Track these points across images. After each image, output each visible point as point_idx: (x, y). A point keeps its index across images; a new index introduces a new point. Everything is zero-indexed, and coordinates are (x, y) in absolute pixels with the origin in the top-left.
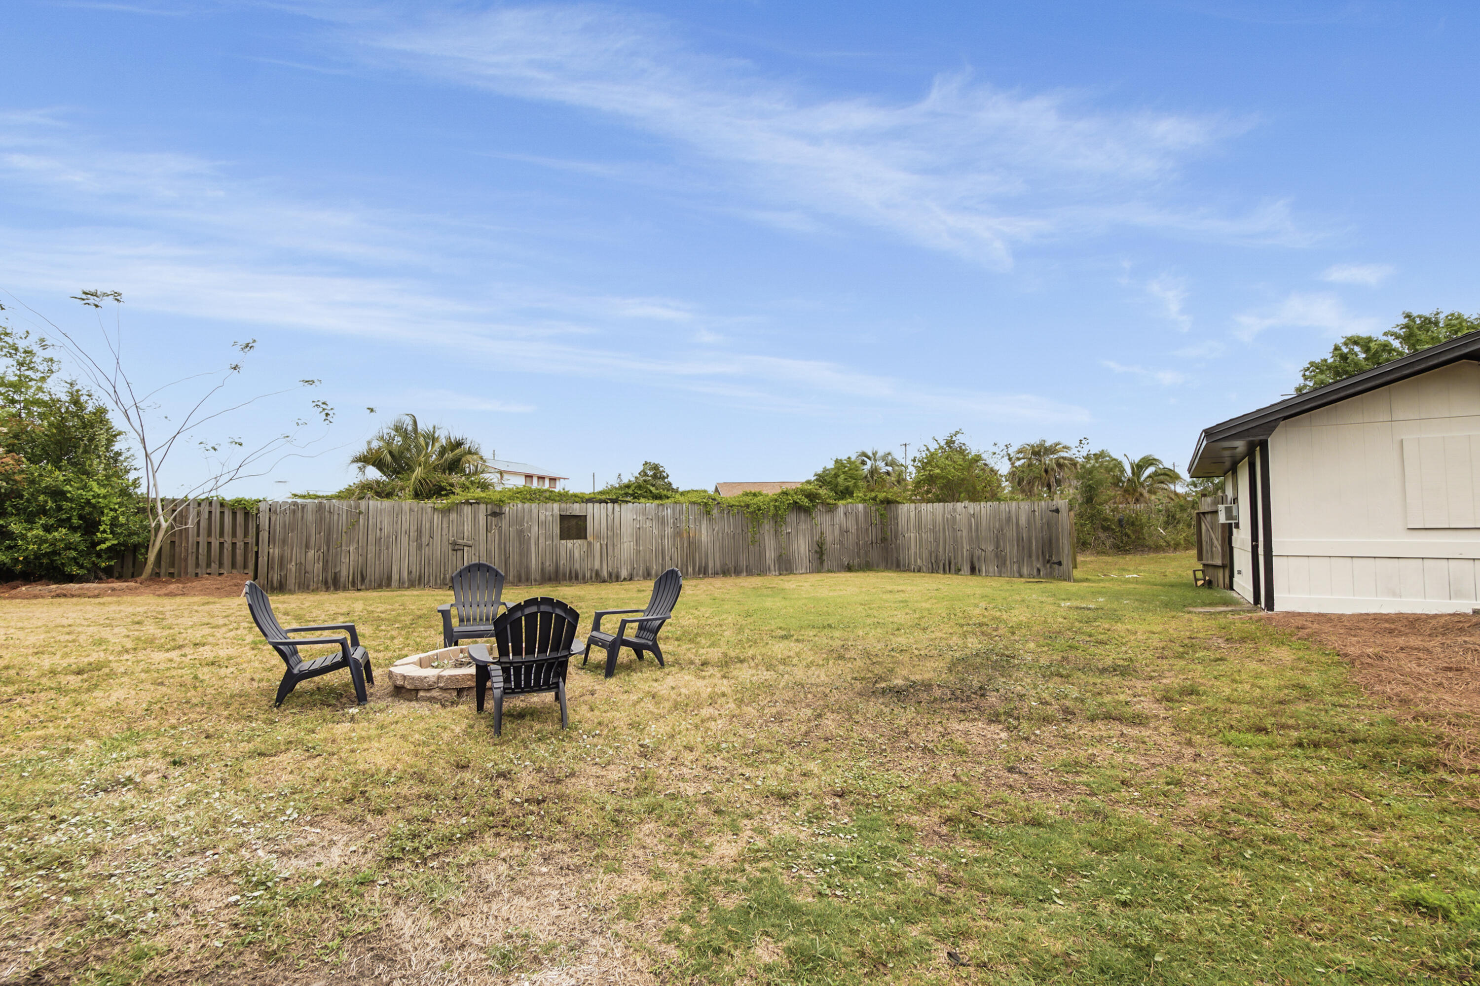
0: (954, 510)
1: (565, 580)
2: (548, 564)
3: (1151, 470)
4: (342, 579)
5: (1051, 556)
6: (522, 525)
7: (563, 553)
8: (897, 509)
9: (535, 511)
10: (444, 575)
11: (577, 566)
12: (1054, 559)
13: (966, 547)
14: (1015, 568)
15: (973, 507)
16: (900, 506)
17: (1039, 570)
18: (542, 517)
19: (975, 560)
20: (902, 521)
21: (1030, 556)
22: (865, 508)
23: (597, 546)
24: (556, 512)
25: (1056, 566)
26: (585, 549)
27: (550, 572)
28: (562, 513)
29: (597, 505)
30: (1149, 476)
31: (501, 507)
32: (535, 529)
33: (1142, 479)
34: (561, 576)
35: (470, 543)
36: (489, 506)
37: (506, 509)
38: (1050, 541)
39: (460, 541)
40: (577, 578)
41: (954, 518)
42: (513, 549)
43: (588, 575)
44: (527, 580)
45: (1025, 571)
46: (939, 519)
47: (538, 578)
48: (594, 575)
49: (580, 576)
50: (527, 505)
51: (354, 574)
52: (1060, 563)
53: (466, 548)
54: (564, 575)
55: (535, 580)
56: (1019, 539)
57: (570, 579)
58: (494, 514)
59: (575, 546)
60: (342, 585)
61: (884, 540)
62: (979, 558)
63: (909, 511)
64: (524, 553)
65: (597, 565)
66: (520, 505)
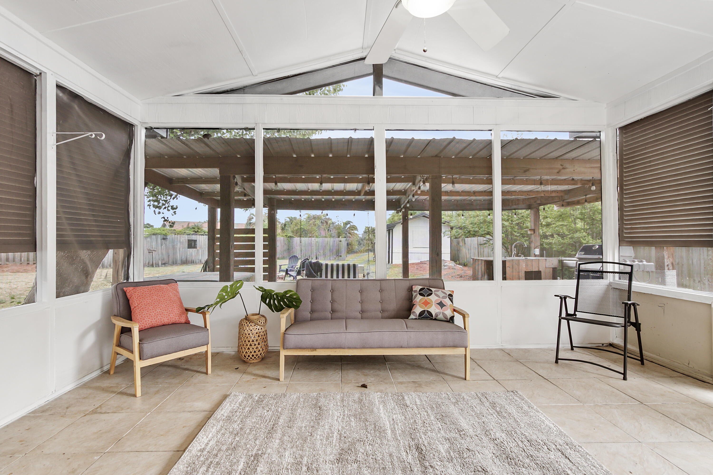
0: (311, 240)
1: (189, 263)
2: (183, 257)
3: (348, 226)
4: (105, 264)
5: (338, 254)
6: (174, 243)
7: (189, 254)
8: (293, 239)
9: (179, 238)
10: (146, 262)
11: (194, 258)
12: (339, 255)
13: (315, 251)
14: (329, 258)
15: (317, 239)
16: (294, 238)
17: (335, 258)
18: (181, 240)
19: (317, 256)
20: (294, 243)
21: (333, 254)
22: (283, 239)
23: (200, 251)
24: (187, 239)
25: (340, 257)
26: (196, 252)
27: (184, 261)
28: (189, 239)
29: (200, 236)
30: (349, 228)
31: (166, 236)
32: (179, 244)
33: (346, 229)
34: (188, 262)
35: (156, 250)
36: (162, 236)
37: (168, 237)
38: (339, 249)
39: (151, 249)
40: (193, 262)
41: (311, 243)
42: (171, 252)
43: (197, 262)
44: (176, 264)
45: (332, 259)
46: (307, 242)
47: (180, 262)
48: (199, 261)
49: (195, 262)
50: (176, 236)
51: (110, 262)
52: (341, 256)
53: (154, 252)
54: (189, 261)
55: (179, 264)
56: (330, 249)
57: (191, 263)
58: (164, 239)
59: (192, 251)
60: (105, 266)
61: (288, 249)
62: (318, 255)
63: (297, 240)
64: (175, 254)
65: (200, 258)
66: (173, 236)
